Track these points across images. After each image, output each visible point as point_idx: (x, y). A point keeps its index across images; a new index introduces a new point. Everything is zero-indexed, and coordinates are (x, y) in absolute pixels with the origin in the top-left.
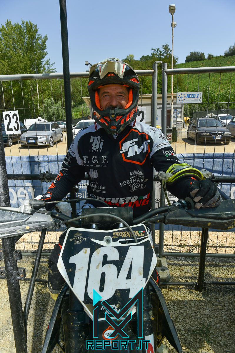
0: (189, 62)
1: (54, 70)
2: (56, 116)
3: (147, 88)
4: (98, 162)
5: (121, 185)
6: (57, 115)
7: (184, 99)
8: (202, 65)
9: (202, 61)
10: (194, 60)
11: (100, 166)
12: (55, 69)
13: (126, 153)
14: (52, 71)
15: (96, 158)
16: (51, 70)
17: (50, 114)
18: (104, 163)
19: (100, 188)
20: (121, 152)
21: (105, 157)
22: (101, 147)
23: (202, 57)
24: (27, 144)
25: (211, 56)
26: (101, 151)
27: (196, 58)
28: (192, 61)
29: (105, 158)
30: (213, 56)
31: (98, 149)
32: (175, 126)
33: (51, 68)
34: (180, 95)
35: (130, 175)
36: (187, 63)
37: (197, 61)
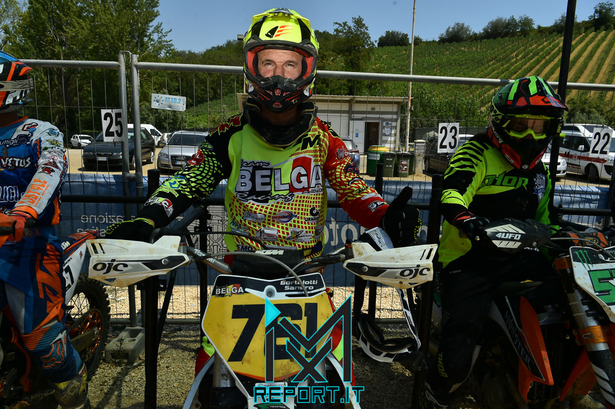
0: (384, 47)
1: (169, 43)
2: (172, 121)
3: (326, 84)
6: (173, 119)
8: (406, 53)
9: (404, 47)
10: (392, 45)
12: (171, 41)
14: (166, 43)
16: (164, 41)
17: (161, 117)
23: (405, 41)
24: (172, 167)
25: (418, 39)
27: (395, 41)
28: (388, 45)
30: (421, 40)
32: (412, 150)
33: (164, 39)
36: (380, 48)
37: (396, 46)
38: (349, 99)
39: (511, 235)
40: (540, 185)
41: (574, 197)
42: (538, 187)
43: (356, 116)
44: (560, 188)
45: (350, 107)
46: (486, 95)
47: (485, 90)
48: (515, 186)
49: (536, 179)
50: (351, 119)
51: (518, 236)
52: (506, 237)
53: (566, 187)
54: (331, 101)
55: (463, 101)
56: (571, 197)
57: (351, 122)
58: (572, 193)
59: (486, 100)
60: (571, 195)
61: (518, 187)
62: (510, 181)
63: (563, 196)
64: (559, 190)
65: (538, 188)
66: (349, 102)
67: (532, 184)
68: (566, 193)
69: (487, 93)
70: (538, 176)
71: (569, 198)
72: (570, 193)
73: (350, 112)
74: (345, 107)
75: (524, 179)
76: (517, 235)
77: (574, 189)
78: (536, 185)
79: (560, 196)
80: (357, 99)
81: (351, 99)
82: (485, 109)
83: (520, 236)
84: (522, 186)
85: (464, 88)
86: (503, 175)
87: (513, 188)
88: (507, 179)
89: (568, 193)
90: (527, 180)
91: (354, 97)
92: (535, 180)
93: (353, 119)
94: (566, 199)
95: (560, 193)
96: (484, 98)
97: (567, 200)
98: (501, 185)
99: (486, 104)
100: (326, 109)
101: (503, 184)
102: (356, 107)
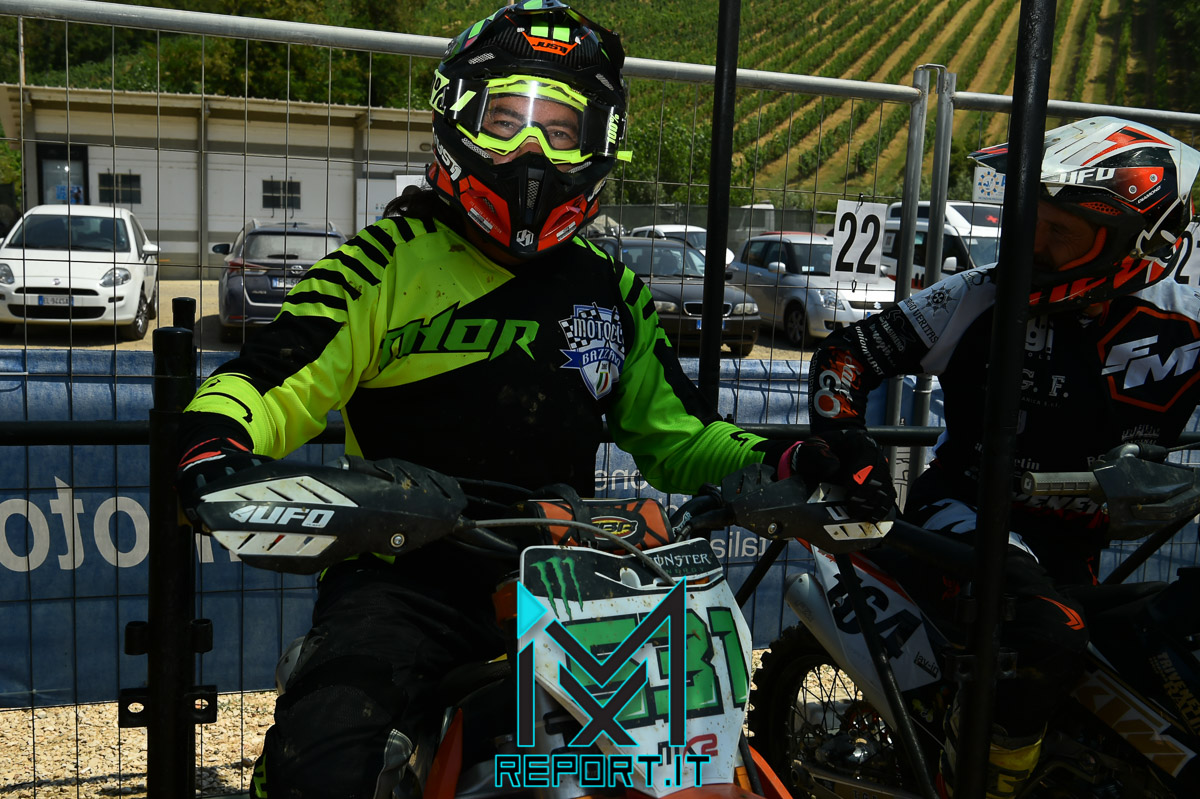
4: (1035, 390)
5: (1089, 461)
7: (995, 190)
11: (1039, 402)
13: (1120, 376)
15: (1032, 377)
18: (1055, 395)
19: (1022, 466)
20: (1105, 372)
21: (1062, 379)
22: (1050, 345)
26: (1049, 358)
29: (1059, 382)
31: (1043, 352)
34: (983, 177)
35: (1123, 437)
38: (352, 115)
39: (290, 513)
40: (589, 340)
41: (799, 393)
42: (579, 345)
43: (374, 166)
44: (760, 369)
45: (359, 138)
46: (745, 122)
47: (742, 107)
48: (491, 348)
49: (571, 323)
50: (359, 174)
51: (320, 517)
52: (271, 520)
53: (778, 364)
54: (297, 119)
55: (682, 133)
56: (791, 392)
57: (361, 183)
58: (793, 383)
59: (747, 135)
60: (792, 389)
61: (499, 351)
62: (471, 335)
63: (769, 390)
64: (758, 375)
65: (581, 350)
66: (355, 123)
67: (552, 341)
68: (777, 383)
69: (749, 116)
70: (579, 310)
71: (786, 397)
72: (788, 383)
73: (357, 154)
74: (343, 138)
75: (521, 323)
76: (315, 513)
77: (797, 371)
78: (572, 340)
79: (762, 390)
80: (377, 117)
81: (358, 117)
82: (742, 157)
83: (328, 515)
84: (514, 346)
85: (689, 99)
86: (450, 313)
87: (485, 355)
88: (461, 327)
89: (783, 383)
90: (532, 328)
91: (367, 111)
92: (565, 324)
93: (365, 176)
94: (777, 400)
95: (761, 383)
96: (740, 127)
97: (781, 403)
98: (441, 349)
99: (747, 145)
100: (281, 141)
101: (446, 345)
102: (376, 141)
